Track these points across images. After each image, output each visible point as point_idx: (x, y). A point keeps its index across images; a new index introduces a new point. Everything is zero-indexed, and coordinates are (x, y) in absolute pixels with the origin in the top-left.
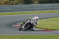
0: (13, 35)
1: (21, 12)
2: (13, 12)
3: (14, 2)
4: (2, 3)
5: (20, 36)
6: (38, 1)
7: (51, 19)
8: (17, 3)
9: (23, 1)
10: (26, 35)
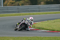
0: (19, 36)
1: (27, 13)
2: (19, 13)
3: (20, 3)
4: (8, 3)
5: (26, 38)
6: (45, 2)
7: (58, 20)
8: (23, 4)
9: (30, 2)
10: (32, 36)
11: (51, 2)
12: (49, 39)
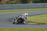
1: (19, 10)
2: (12, 10)
3: (13, 2)
4: (4, 2)
5: (18, 29)
6: (33, 1)
7: (43, 15)
8: (16, 3)
9: (21, 1)
10: (23, 28)
11: (38, 1)
12: (36, 30)
